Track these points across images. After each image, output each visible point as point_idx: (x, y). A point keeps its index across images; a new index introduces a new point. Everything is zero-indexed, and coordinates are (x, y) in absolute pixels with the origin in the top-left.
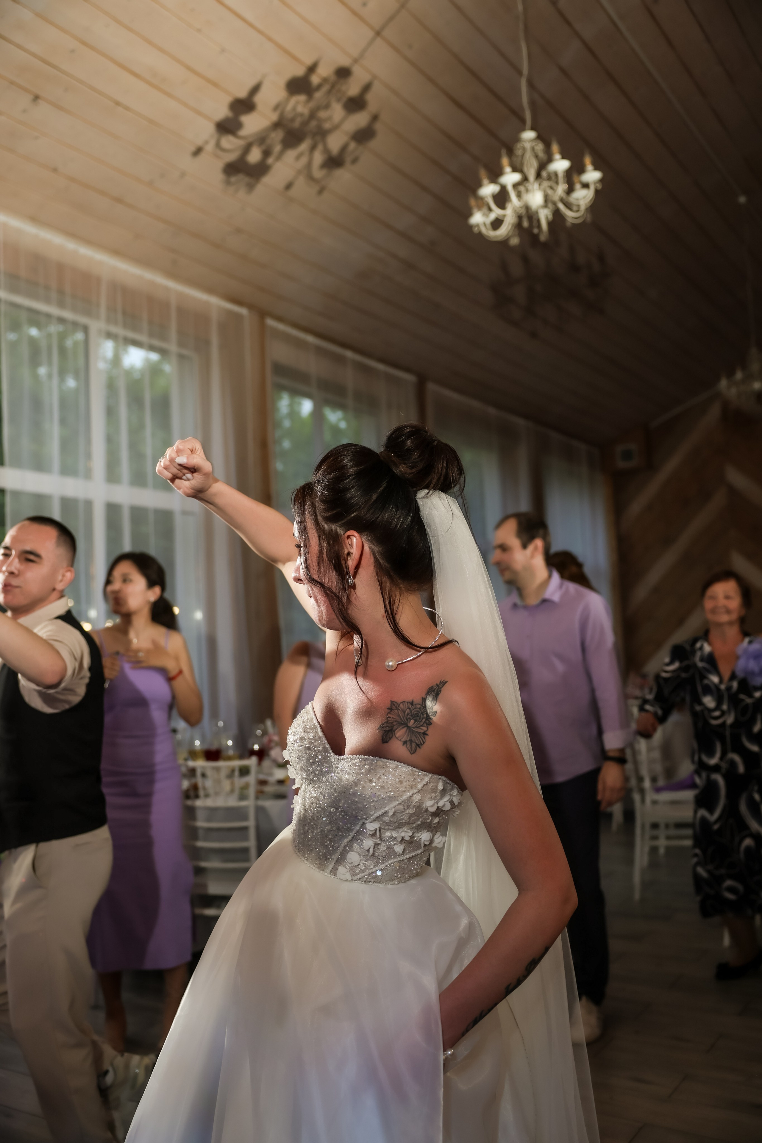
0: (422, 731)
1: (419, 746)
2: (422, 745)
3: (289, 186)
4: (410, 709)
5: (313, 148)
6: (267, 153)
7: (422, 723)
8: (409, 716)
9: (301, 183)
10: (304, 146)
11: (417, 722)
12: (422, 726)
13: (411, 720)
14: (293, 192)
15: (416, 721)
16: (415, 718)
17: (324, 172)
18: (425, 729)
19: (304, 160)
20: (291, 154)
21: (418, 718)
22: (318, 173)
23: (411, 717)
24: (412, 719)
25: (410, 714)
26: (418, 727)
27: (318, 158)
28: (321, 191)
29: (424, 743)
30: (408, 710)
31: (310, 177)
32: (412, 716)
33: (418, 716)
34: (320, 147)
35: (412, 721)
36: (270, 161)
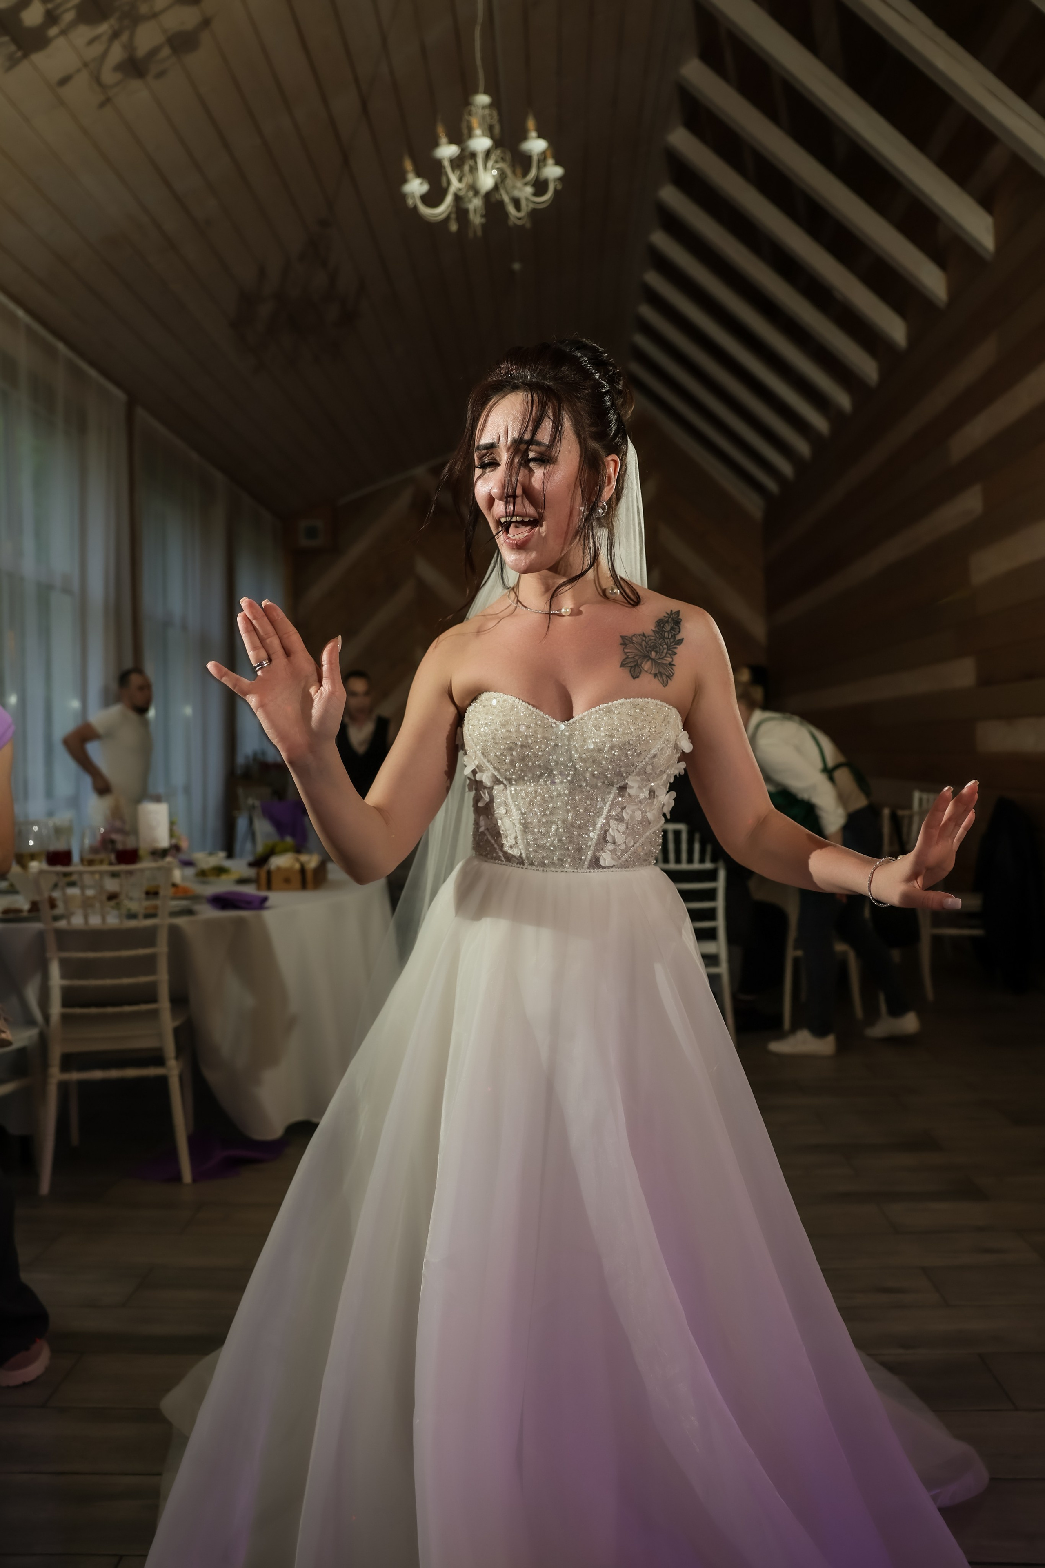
0: (668, 662)
1: (669, 677)
2: (672, 676)
3: (64, 81)
4: (645, 641)
5: (115, 35)
6: (51, 18)
7: (664, 654)
8: (647, 649)
9: (83, 79)
10: (104, 28)
11: (658, 654)
12: (665, 657)
13: (651, 652)
14: (67, 91)
15: (657, 652)
16: (654, 650)
17: (119, 76)
18: (670, 659)
19: (97, 49)
20: (84, 33)
21: (658, 649)
22: (109, 76)
23: (650, 649)
24: (653, 651)
25: (648, 646)
26: (661, 659)
27: (117, 54)
28: (102, 105)
29: (673, 674)
30: (643, 643)
31: (97, 79)
32: (650, 647)
33: (657, 647)
34: (125, 37)
35: (653, 653)
36: (53, 31)
